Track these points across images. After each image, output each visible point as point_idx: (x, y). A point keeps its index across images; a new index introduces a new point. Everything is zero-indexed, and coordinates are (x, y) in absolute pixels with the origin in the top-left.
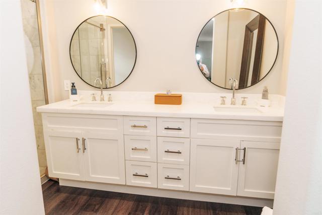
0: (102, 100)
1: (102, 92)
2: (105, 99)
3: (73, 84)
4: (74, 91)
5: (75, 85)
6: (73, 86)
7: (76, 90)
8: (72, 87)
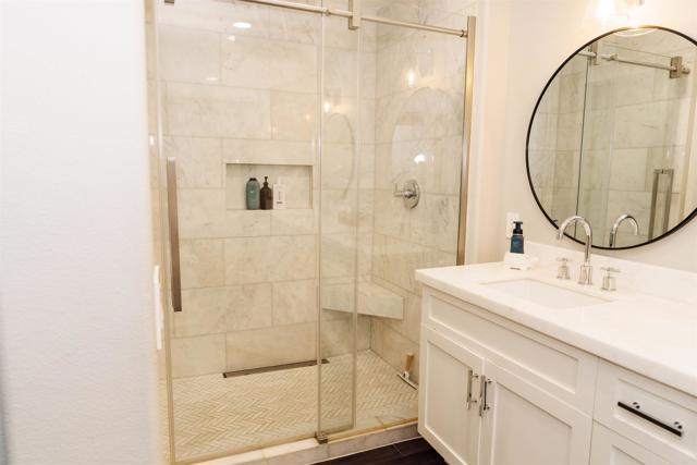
0: (586, 279)
1: (587, 257)
2: (594, 280)
3: (518, 224)
4: (517, 245)
5: (522, 227)
6: (518, 230)
7: (521, 242)
8: (515, 232)
